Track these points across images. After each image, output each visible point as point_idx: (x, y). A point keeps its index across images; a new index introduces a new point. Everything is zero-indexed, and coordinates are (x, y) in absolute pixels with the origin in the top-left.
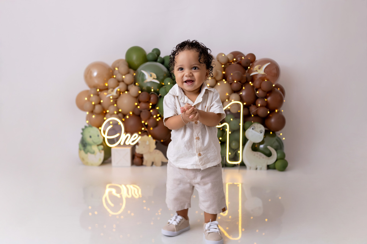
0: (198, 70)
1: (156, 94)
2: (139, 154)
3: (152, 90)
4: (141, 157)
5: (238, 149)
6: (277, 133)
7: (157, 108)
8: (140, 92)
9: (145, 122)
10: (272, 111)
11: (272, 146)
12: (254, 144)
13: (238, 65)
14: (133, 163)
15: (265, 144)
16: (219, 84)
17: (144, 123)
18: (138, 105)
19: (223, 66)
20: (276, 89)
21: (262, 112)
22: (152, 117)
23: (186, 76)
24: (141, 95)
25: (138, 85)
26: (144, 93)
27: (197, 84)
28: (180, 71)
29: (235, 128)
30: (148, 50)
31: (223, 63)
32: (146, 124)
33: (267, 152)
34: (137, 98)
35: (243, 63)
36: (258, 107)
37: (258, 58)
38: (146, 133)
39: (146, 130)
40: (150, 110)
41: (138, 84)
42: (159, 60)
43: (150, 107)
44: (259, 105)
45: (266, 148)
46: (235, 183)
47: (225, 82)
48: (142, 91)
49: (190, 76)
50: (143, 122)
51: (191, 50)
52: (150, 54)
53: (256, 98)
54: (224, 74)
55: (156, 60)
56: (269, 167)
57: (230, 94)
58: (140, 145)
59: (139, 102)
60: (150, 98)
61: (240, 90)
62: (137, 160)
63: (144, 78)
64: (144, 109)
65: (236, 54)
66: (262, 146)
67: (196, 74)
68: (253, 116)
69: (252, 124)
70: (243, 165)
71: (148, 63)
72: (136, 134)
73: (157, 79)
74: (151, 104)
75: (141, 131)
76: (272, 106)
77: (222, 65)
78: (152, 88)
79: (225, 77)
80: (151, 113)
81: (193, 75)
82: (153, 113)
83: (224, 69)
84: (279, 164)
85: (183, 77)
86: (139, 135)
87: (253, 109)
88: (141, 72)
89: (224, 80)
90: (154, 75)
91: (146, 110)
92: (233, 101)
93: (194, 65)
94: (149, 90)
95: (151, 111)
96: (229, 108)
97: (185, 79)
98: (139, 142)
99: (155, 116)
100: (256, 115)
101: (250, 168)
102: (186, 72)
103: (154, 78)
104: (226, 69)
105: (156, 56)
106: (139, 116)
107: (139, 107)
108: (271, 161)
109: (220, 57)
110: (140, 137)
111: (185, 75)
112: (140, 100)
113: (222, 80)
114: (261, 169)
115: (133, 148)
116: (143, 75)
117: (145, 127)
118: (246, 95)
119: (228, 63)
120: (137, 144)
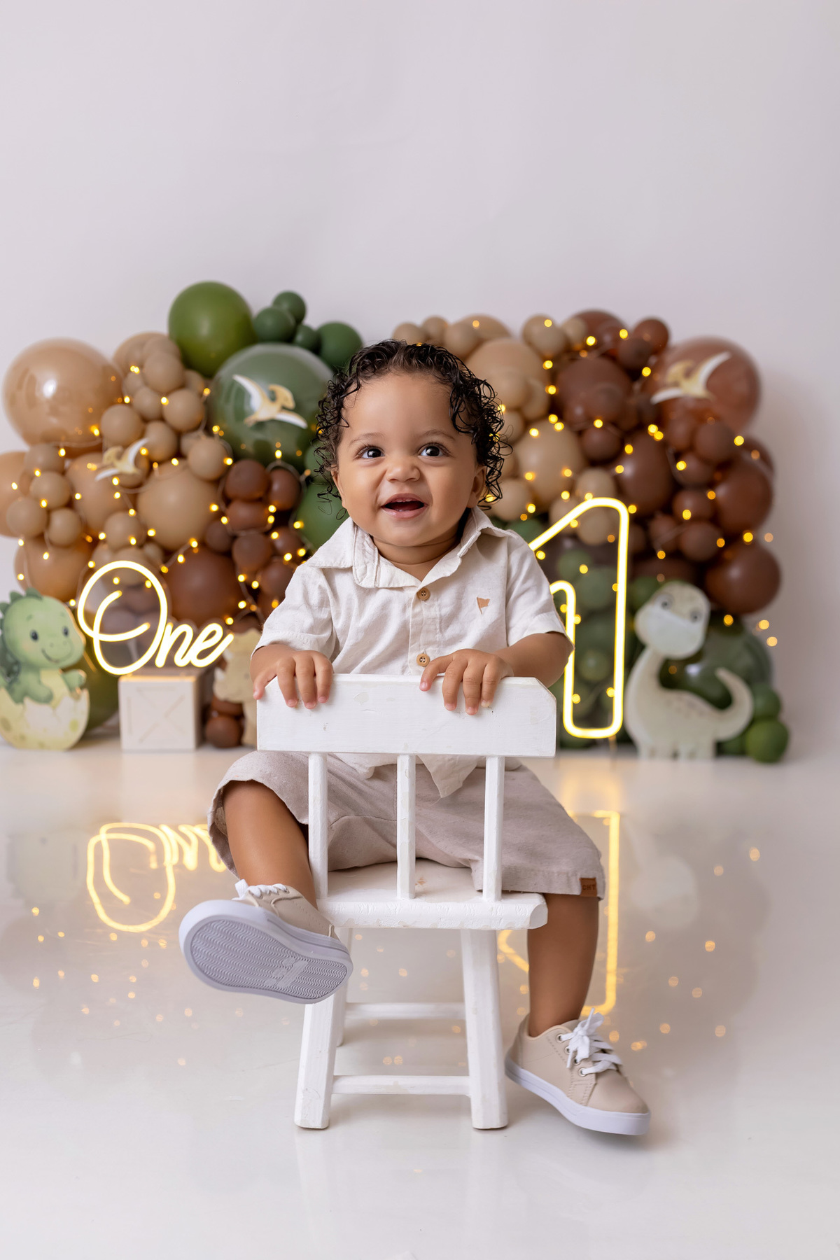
0: (445, 460)
1: (291, 468)
2: (226, 702)
3: (278, 454)
4: (237, 715)
5: (609, 680)
6: (748, 620)
7: (298, 525)
8: (229, 461)
9: (253, 576)
10: (733, 538)
11: (731, 669)
12: (667, 663)
13: (606, 364)
14: (203, 739)
15: (706, 662)
16: (534, 432)
17: (248, 585)
18: (220, 514)
19: (548, 365)
20: (745, 456)
21: (696, 541)
22: (276, 560)
23: (393, 480)
24: (232, 474)
25: (222, 434)
26: (243, 464)
27: (437, 518)
28: (367, 459)
29: (597, 602)
30: (259, 299)
31: (548, 354)
32: (255, 585)
33: (715, 692)
34: (218, 483)
35: (625, 354)
36: (680, 521)
37: (679, 336)
38: (253, 621)
39: (254, 608)
40: (268, 533)
41: (221, 429)
42: (299, 338)
43: (271, 520)
44: (687, 515)
45: (709, 677)
46: (599, 814)
47: (560, 427)
48: (236, 460)
49: (409, 481)
50: (241, 578)
51: (418, 374)
52: (266, 312)
53: (676, 486)
54: (552, 397)
55: (289, 339)
56: (721, 749)
57: (578, 472)
58: (230, 668)
59: (227, 501)
60: (268, 487)
61: (616, 456)
62: (219, 725)
63: (246, 408)
64: (247, 528)
65: (596, 321)
66: (693, 670)
67: (436, 477)
68: (661, 555)
69: (657, 586)
70: (625, 740)
71: (258, 349)
72: (215, 627)
73: (297, 410)
74: (272, 509)
75: (235, 613)
76: (731, 517)
77: (545, 359)
78: (278, 445)
79: (556, 406)
80: (272, 544)
81: (422, 479)
82: (279, 545)
83: (552, 377)
84: (760, 736)
85: (378, 482)
86: (227, 629)
87: (662, 529)
88: (234, 383)
89: (553, 418)
90: (285, 396)
91: (252, 532)
92: (588, 496)
93: (427, 434)
94: (263, 456)
95: (275, 535)
96: (575, 525)
97: (388, 492)
98: (228, 657)
99: (288, 557)
100: (676, 554)
101: (653, 754)
102: (395, 463)
103: (284, 408)
104: (562, 377)
105: (292, 321)
106: (227, 554)
107: (224, 520)
108: (732, 724)
109: (536, 330)
110: (230, 637)
111: (389, 475)
112: (231, 492)
113: (546, 417)
114: (692, 756)
115: (205, 679)
116: (242, 394)
117: (250, 600)
118: (639, 476)
119: (567, 353)
120: (221, 663)
